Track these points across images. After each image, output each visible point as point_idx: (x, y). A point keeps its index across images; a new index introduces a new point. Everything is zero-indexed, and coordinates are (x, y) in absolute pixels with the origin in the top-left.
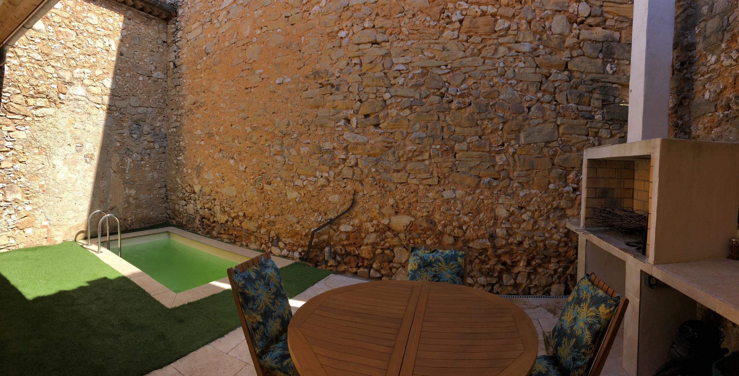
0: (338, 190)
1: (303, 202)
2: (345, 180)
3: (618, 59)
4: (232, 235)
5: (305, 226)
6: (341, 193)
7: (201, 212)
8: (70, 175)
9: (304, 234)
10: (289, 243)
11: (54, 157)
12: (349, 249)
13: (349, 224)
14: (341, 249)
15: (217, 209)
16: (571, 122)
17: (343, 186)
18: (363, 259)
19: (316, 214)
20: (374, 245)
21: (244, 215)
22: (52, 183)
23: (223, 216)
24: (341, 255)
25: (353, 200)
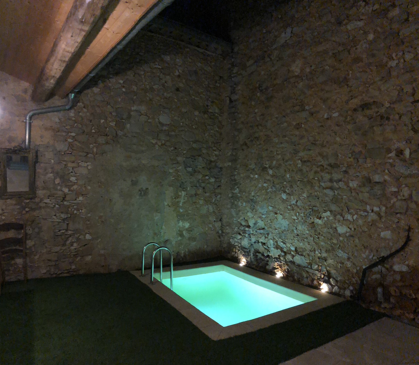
0: (391, 225)
2: (399, 215)
7: (256, 246)
9: (355, 271)
11: (111, 190)
12: (404, 292)
13: (403, 263)
14: (395, 291)
15: (271, 243)
17: (396, 221)
21: (296, 250)
23: (276, 251)
25: (408, 236)
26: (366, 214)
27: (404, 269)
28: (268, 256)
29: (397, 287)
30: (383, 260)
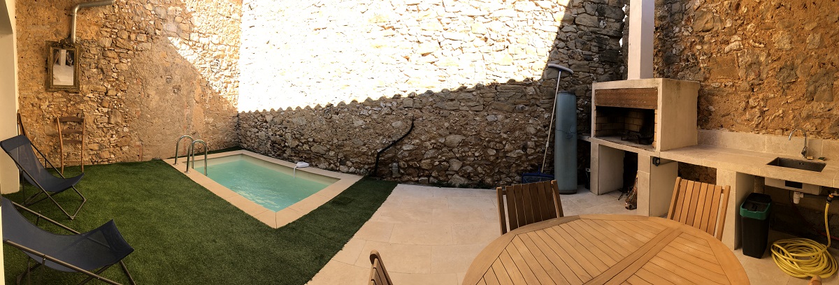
0: (401, 117)
1: (369, 128)
2: (406, 109)
3: (608, 18)
4: (302, 157)
5: (371, 147)
6: (403, 119)
7: (272, 138)
8: (161, 104)
9: (370, 154)
10: (357, 162)
11: (148, 87)
12: (411, 163)
13: (410, 144)
14: (404, 164)
15: (288, 136)
16: (578, 62)
17: (405, 113)
18: (424, 170)
19: (381, 137)
20: (433, 158)
21: (314, 141)
22: (146, 109)
23: (293, 142)
24: (404, 169)
25: (413, 124)
26: (380, 109)
27: (411, 147)
28: (285, 146)
29: (406, 161)
30: (395, 143)
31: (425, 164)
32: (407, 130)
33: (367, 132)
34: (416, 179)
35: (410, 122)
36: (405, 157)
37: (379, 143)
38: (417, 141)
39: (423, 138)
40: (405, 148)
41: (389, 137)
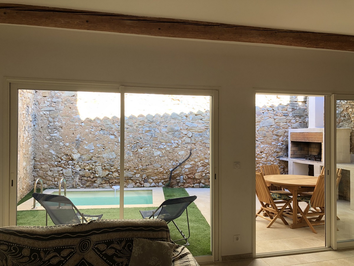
1: (164, 156)
2: (187, 144)
5: (166, 168)
6: (185, 150)
12: (189, 176)
13: (189, 164)
17: (186, 147)
18: (196, 179)
19: (172, 161)
20: (202, 172)
24: (186, 180)
25: (191, 152)
26: (171, 144)
28: (95, 177)
29: (187, 175)
30: (180, 164)
31: (197, 176)
32: (187, 156)
33: (162, 159)
34: (193, 185)
35: (189, 152)
36: (186, 172)
37: (170, 165)
38: (193, 162)
39: (196, 160)
40: (186, 167)
41: (177, 161)
